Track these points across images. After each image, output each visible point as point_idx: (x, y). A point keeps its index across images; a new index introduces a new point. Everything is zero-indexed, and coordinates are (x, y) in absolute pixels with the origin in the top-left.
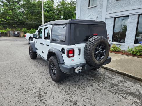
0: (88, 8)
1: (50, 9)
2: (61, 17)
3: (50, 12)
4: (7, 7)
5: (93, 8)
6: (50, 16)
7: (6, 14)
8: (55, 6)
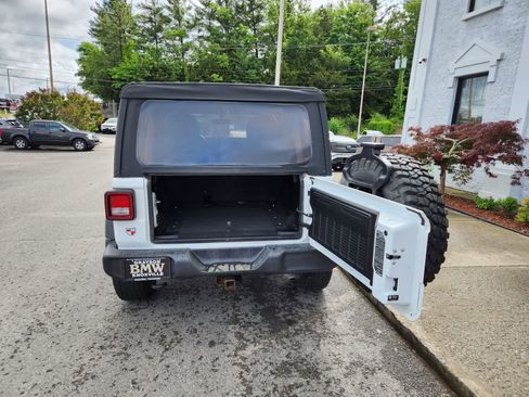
0: (467, 20)
1: (355, 35)
2: (397, 62)
3: (356, 47)
4: (219, 42)
5: (486, 16)
6: (353, 63)
7: (213, 67)
8: (380, 21)
